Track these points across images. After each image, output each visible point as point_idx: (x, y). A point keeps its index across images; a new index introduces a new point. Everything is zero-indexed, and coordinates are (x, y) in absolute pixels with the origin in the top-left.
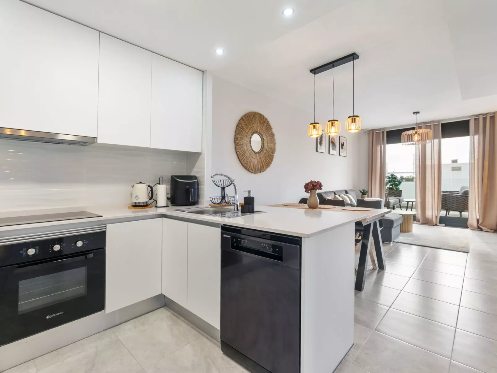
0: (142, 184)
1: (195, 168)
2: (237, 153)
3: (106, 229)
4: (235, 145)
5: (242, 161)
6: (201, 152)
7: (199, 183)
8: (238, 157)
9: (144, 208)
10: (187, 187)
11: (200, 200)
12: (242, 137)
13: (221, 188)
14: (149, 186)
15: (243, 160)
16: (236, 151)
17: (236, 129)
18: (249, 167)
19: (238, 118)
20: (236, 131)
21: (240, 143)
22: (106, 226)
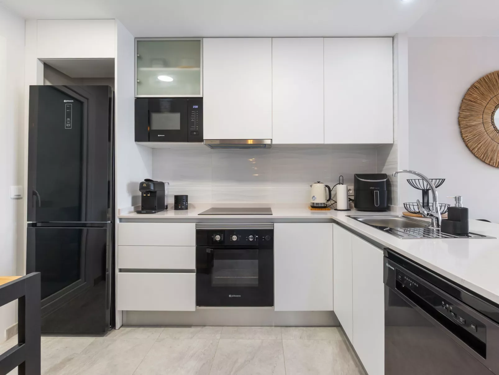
0: (320, 184)
1: (386, 164)
2: (463, 139)
3: (273, 227)
4: (460, 127)
5: (474, 151)
6: (393, 143)
7: (391, 183)
8: (467, 146)
9: (321, 210)
10: (371, 188)
11: (393, 206)
12: (473, 113)
13: (422, 191)
14: (326, 186)
15: (476, 149)
16: (462, 137)
17: (461, 104)
18: (491, 159)
19: (466, 86)
20: (460, 108)
21: (468, 124)
22: (273, 225)
